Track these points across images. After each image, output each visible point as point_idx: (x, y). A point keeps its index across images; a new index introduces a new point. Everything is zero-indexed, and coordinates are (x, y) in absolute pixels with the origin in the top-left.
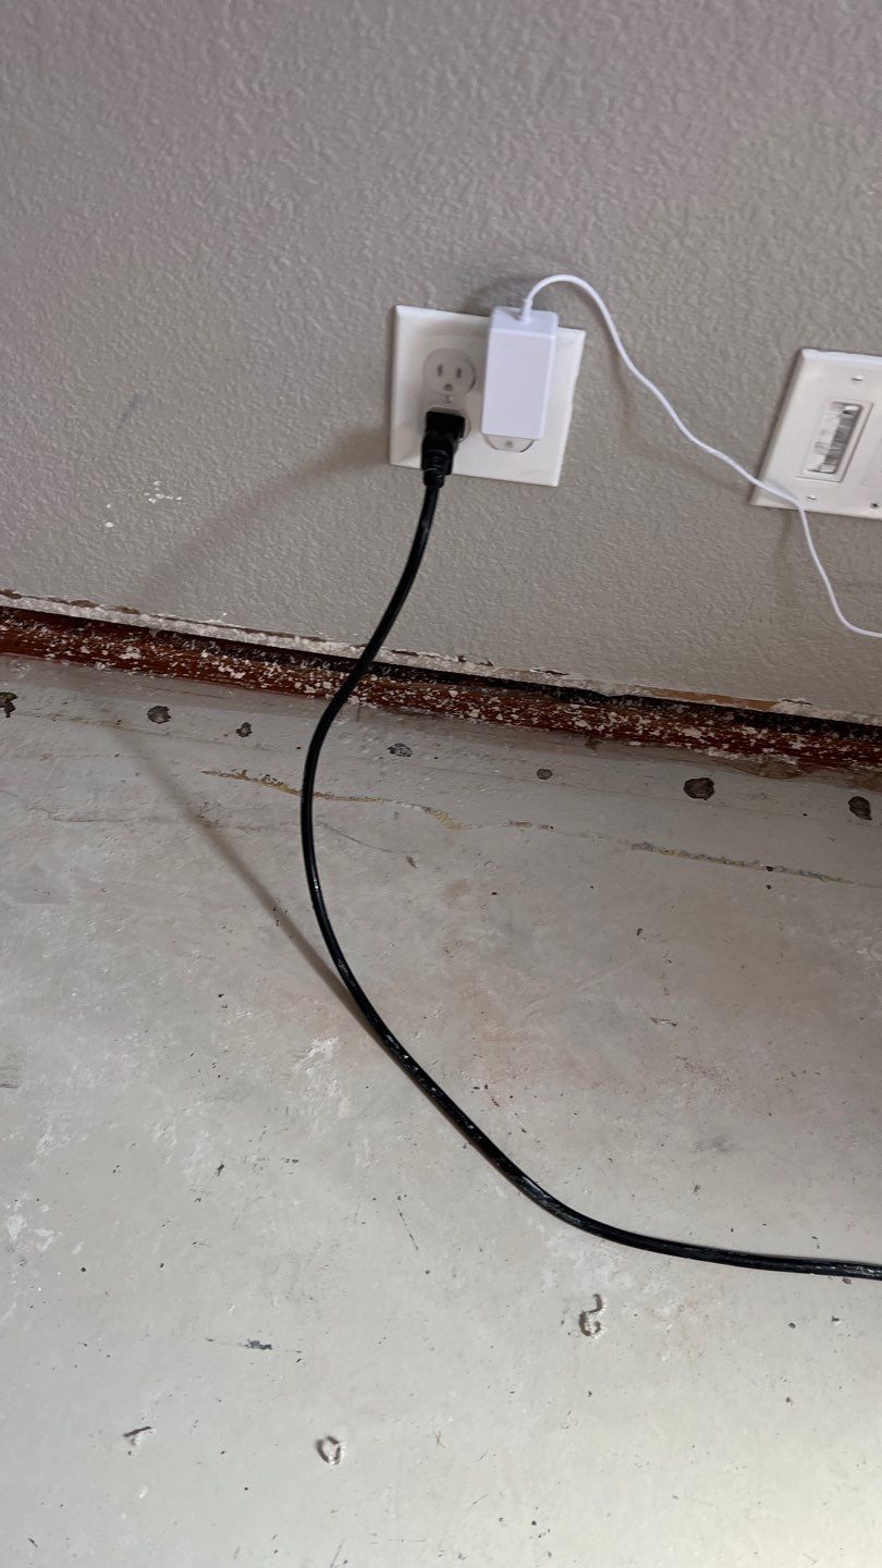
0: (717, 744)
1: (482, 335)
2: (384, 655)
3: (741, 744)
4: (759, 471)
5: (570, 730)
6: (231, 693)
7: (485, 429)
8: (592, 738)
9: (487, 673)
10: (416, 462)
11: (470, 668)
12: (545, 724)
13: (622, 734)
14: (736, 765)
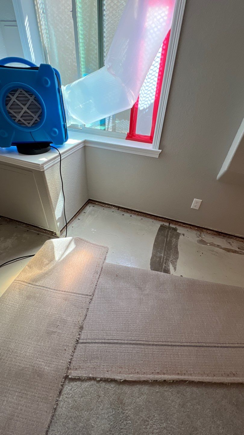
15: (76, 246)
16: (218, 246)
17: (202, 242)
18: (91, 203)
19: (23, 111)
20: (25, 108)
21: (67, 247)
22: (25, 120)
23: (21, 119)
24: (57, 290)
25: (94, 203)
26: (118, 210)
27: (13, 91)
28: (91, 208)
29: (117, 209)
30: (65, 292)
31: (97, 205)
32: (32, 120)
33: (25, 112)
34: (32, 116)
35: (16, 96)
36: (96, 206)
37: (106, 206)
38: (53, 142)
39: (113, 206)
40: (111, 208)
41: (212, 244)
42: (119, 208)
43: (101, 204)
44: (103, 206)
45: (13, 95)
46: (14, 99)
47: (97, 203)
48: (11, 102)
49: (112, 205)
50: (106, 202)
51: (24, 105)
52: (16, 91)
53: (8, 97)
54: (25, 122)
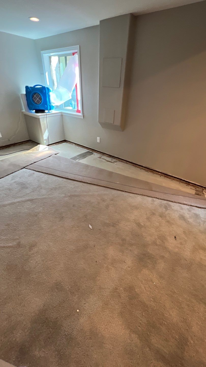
16: (105, 160)
17: (100, 158)
19: (37, 100)
20: (38, 99)
22: (38, 102)
23: (37, 102)
26: (75, 145)
27: (35, 94)
32: (39, 102)
33: (38, 100)
34: (39, 101)
35: (36, 95)
40: (73, 144)
41: (104, 159)
43: (70, 143)
45: (35, 95)
46: (35, 96)
48: (34, 97)
51: (38, 98)
52: (36, 94)
53: (33, 95)
54: (38, 103)
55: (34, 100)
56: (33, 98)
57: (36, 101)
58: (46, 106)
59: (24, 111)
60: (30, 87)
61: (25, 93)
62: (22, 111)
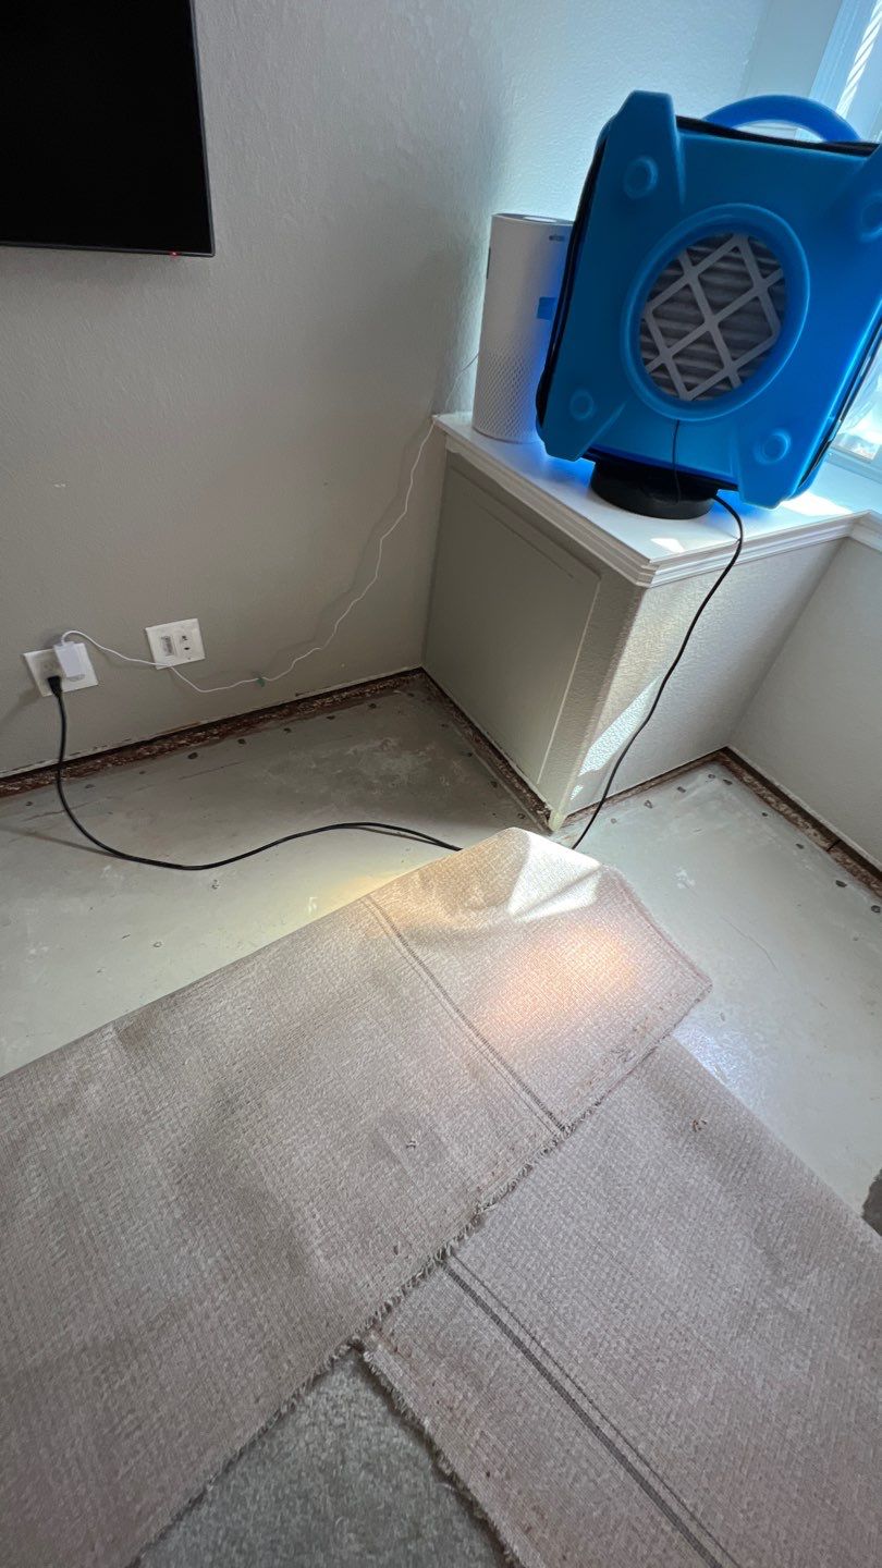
0: (191, 742)
1: (53, 654)
2: (67, 757)
3: (199, 739)
4: (152, 660)
5: (146, 757)
6: (18, 795)
7: (68, 676)
8: (153, 757)
9: (105, 749)
10: (50, 693)
11: (99, 750)
12: (136, 759)
13: (162, 751)
14: (201, 746)
15: (596, 903)
18: (725, 765)
19: (697, 333)
20: (711, 323)
21: (567, 888)
22: (682, 370)
23: (671, 365)
24: (463, 1017)
25: (735, 773)
26: (828, 851)
27: (709, 240)
28: (717, 784)
29: (827, 845)
30: (485, 1042)
31: (747, 784)
32: (710, 374)
33: (706, 340)
34: (717, 360)
35: (706, 264)
36: (736, 786)
37: (783, 807)
38: (741, 486)
39: (814, 827)
40: (797, 825)
42: (835, 844)
43: (765, 791)
44: (769, 803)
45: (696, 258)
46: (691, 275)
47: (747, 777)
48: (673, 289)
49: (807, 817)
50: (792, 796)
51: (716, 307)
52: (720, 243)
53: (677, 265)
54: (679, 380)
55: (654, 326)
56: (653, 295)
57: (667, 355)
58: (787, 441)
59: (461, 418)
60: (685, 123)
61: (567, 211)
62: (444, 419)
